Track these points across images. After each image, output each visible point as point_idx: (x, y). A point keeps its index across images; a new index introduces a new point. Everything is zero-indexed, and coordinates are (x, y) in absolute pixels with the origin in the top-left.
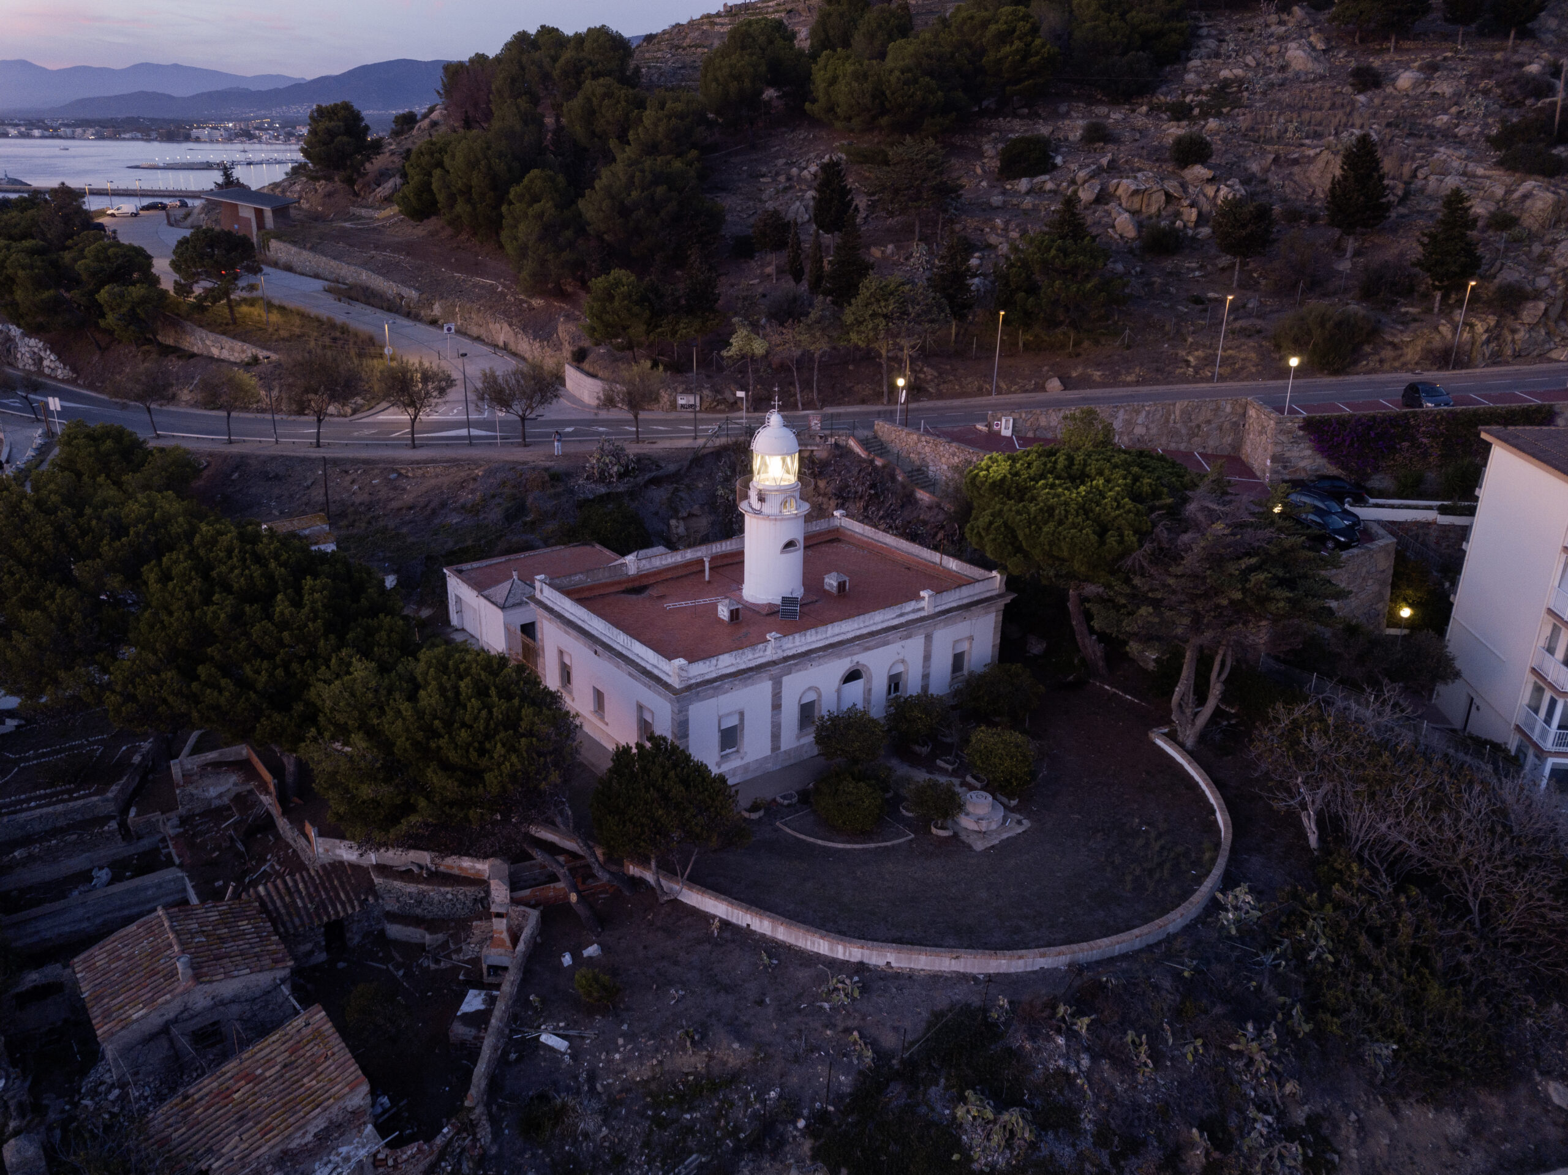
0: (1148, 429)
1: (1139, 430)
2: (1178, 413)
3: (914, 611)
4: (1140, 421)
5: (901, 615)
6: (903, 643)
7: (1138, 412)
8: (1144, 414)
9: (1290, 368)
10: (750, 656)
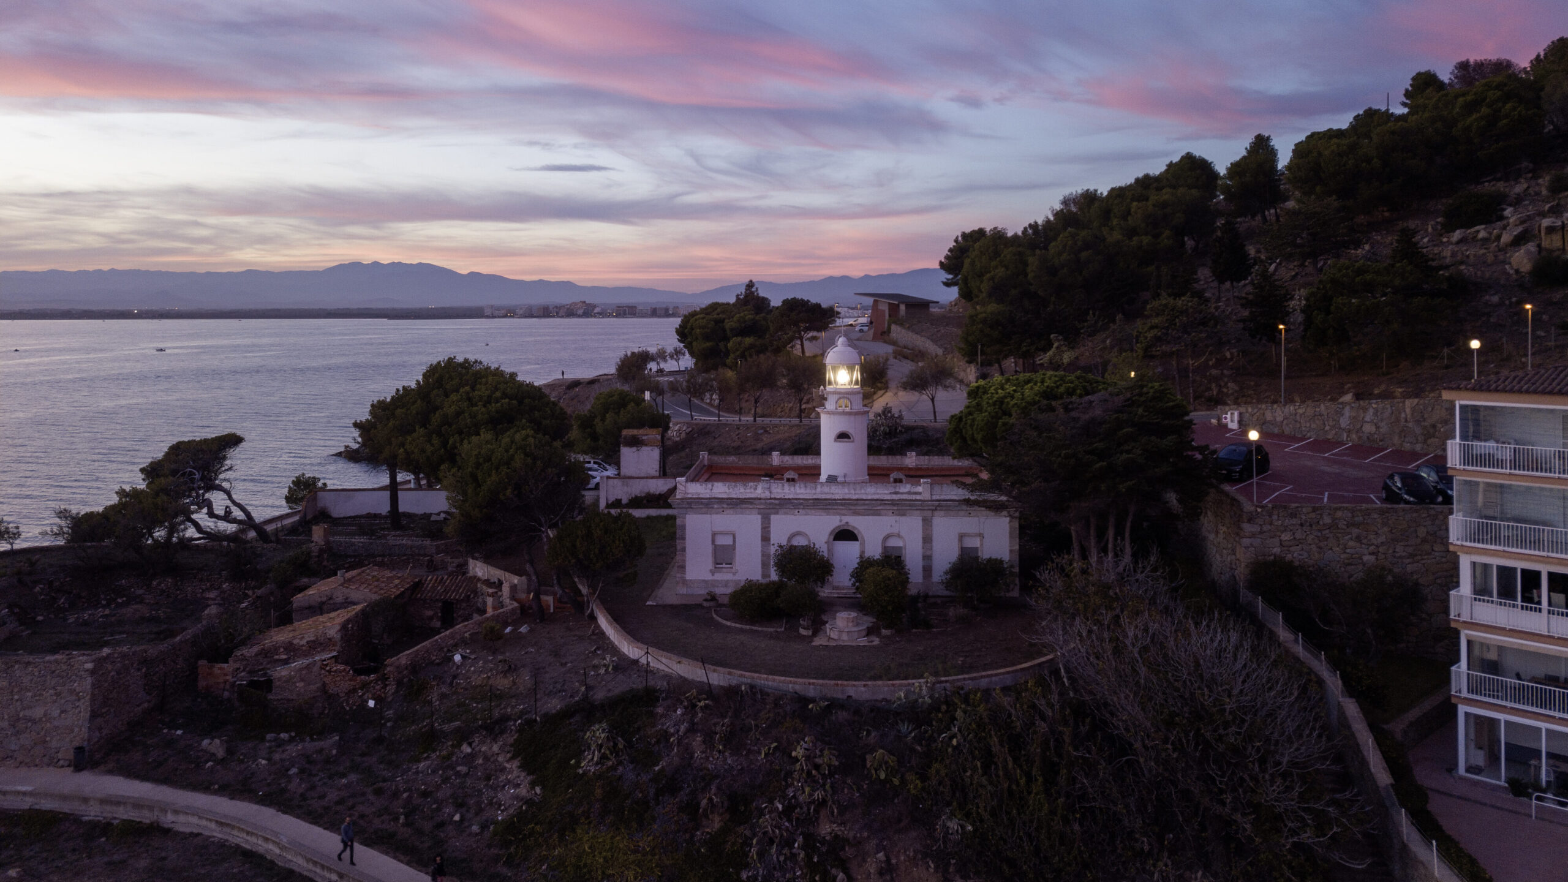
0: (1378, 427)
1: (1368, 428)
2: (1408, 410)
3: (909, 493)
4: (1367, 419)
5: (896, 493)
6: (897, 518)
7: (1365, 410)
8: (1371, 411)
9: (1472, 351)
10: (742, 490)
